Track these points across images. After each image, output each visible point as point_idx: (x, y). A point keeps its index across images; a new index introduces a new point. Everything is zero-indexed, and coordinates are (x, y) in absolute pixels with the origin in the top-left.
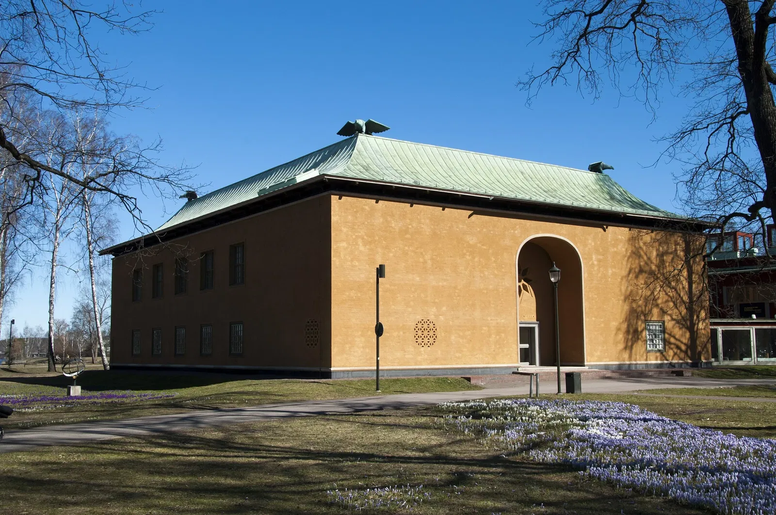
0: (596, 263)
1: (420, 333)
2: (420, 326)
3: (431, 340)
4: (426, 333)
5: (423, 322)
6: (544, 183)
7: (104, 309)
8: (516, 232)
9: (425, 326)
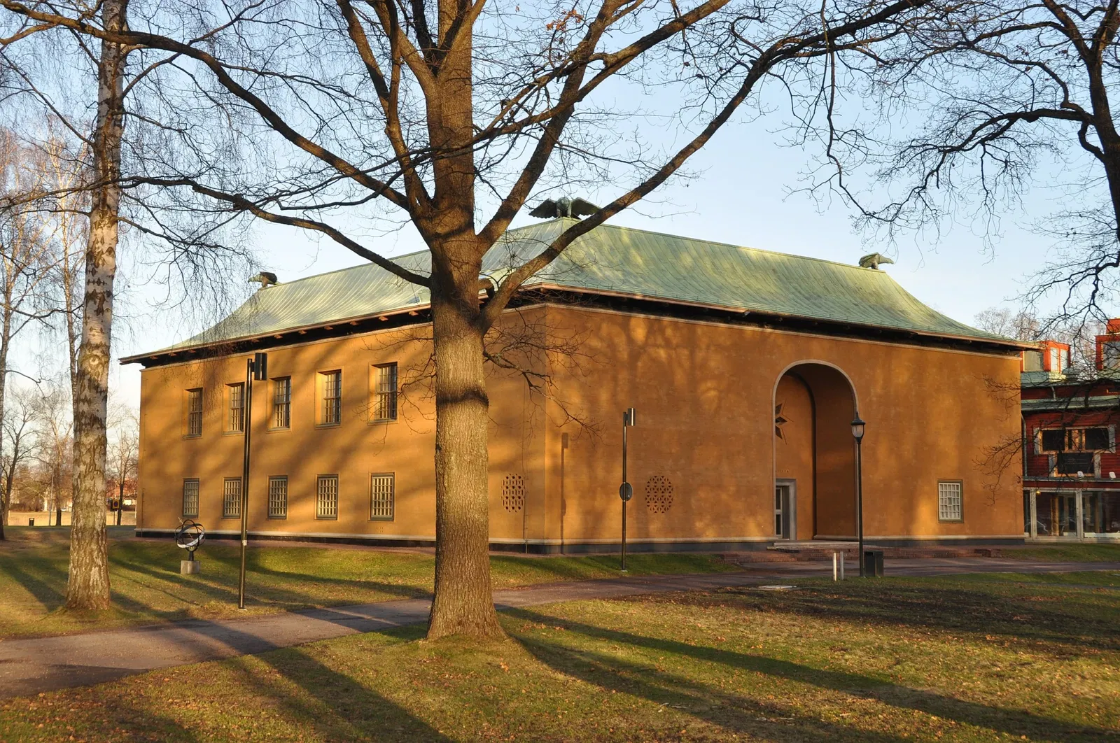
0: (874, 399)
1: (652, 495)
2: (652, 484)
3: (666, 504)
4: (659, 494)
5: (656, 479)
6: (803, 286)
7: (21, 435)
8: (774, 357)
9: (659, 485)
